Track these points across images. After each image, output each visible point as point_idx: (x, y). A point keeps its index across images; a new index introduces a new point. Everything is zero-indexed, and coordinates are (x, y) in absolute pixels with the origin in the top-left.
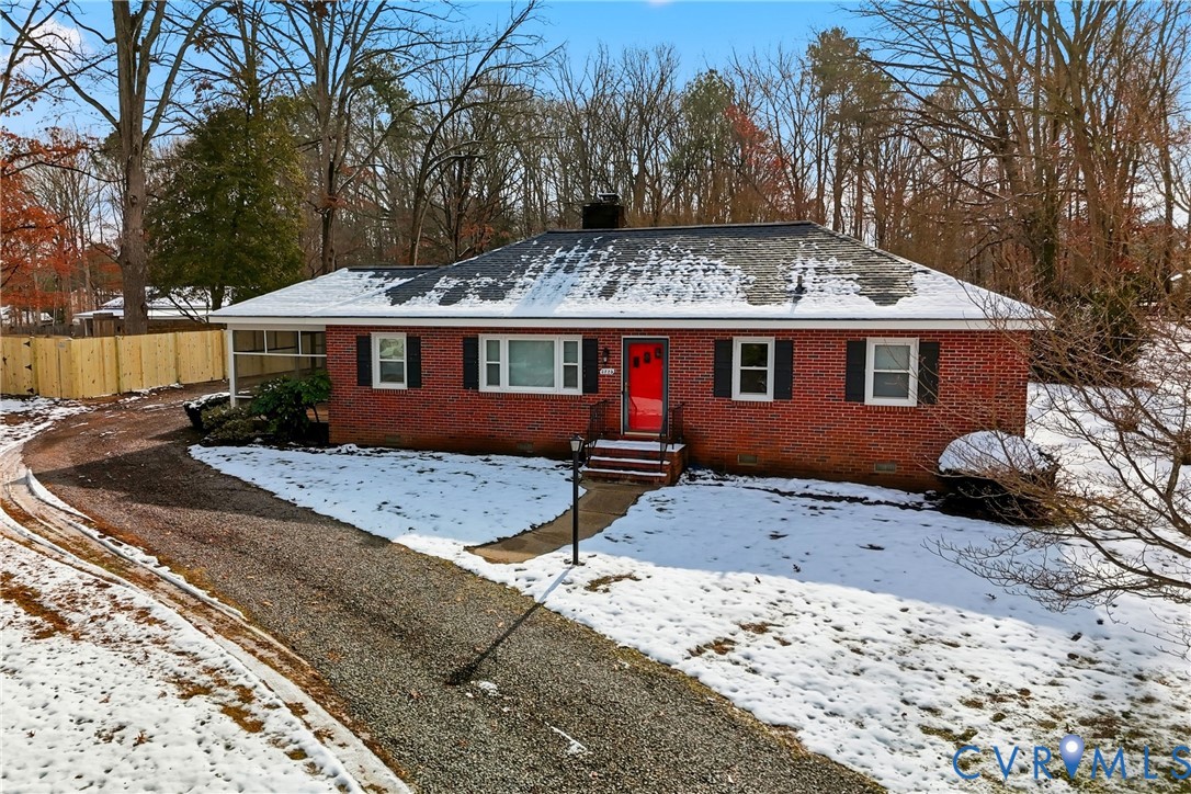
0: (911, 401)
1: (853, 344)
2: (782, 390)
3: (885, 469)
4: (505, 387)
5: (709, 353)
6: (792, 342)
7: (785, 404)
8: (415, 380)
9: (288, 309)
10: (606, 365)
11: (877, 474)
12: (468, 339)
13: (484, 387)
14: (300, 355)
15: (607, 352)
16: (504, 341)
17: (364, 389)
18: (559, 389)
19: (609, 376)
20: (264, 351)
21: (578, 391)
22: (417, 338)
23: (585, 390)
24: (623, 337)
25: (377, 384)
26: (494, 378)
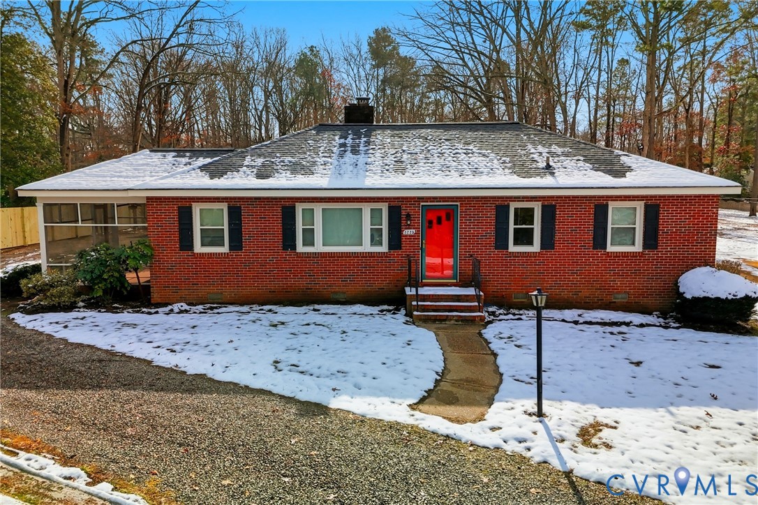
0: (638, 247)
1: (598, 207)
2: (547, 243)
3: (620, 298)
4: (319, 247)
5: (492, 214)
6: (555, 206)
7: (549, 253)
8: (236, 243)
9: (104, 183)
10: (409, 227)
11: (615, 302)
12: (285, 208)
13: (301, 248)
14: (117, 225)
15: (408, 216)
16: (318, 209)
17: (186, 254)
18: (367, 247)
19: (410, 236)
20: (77, 221)
21: (384, 248)
22: (237, 208)
23: (391, 247)
24: (422, 204)
25: (198, 248)
26: (309, 241)
